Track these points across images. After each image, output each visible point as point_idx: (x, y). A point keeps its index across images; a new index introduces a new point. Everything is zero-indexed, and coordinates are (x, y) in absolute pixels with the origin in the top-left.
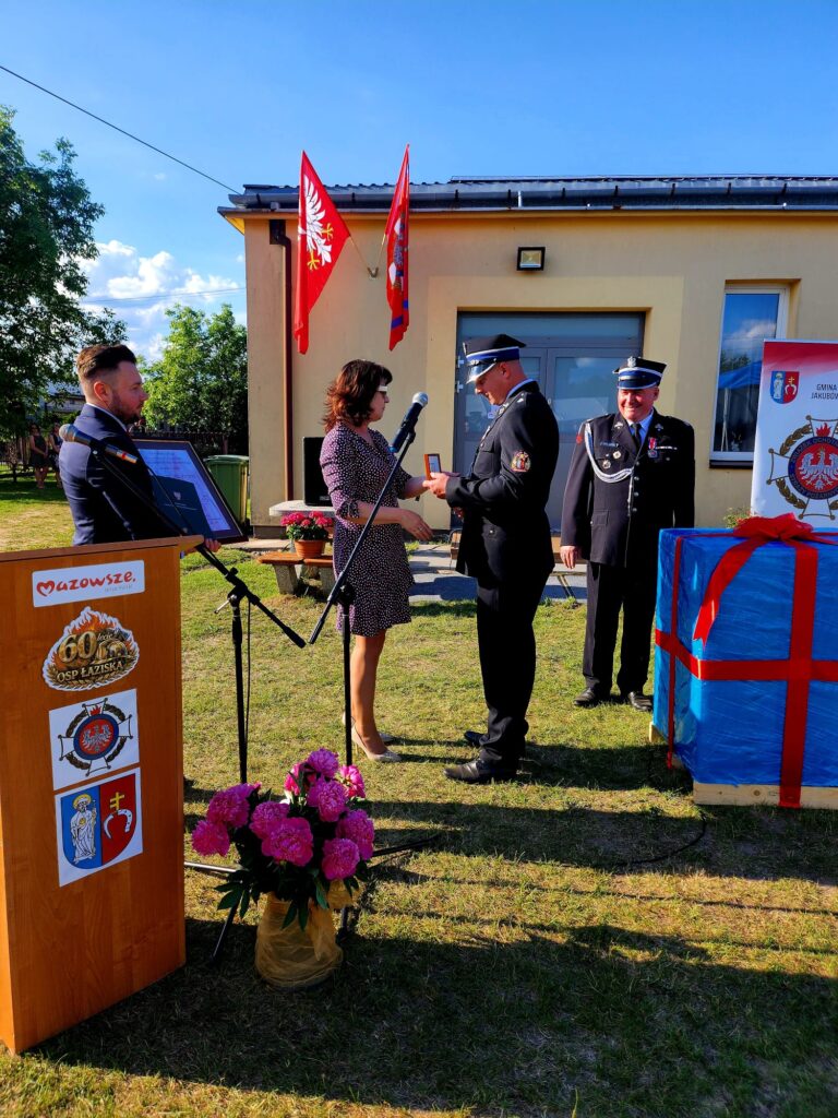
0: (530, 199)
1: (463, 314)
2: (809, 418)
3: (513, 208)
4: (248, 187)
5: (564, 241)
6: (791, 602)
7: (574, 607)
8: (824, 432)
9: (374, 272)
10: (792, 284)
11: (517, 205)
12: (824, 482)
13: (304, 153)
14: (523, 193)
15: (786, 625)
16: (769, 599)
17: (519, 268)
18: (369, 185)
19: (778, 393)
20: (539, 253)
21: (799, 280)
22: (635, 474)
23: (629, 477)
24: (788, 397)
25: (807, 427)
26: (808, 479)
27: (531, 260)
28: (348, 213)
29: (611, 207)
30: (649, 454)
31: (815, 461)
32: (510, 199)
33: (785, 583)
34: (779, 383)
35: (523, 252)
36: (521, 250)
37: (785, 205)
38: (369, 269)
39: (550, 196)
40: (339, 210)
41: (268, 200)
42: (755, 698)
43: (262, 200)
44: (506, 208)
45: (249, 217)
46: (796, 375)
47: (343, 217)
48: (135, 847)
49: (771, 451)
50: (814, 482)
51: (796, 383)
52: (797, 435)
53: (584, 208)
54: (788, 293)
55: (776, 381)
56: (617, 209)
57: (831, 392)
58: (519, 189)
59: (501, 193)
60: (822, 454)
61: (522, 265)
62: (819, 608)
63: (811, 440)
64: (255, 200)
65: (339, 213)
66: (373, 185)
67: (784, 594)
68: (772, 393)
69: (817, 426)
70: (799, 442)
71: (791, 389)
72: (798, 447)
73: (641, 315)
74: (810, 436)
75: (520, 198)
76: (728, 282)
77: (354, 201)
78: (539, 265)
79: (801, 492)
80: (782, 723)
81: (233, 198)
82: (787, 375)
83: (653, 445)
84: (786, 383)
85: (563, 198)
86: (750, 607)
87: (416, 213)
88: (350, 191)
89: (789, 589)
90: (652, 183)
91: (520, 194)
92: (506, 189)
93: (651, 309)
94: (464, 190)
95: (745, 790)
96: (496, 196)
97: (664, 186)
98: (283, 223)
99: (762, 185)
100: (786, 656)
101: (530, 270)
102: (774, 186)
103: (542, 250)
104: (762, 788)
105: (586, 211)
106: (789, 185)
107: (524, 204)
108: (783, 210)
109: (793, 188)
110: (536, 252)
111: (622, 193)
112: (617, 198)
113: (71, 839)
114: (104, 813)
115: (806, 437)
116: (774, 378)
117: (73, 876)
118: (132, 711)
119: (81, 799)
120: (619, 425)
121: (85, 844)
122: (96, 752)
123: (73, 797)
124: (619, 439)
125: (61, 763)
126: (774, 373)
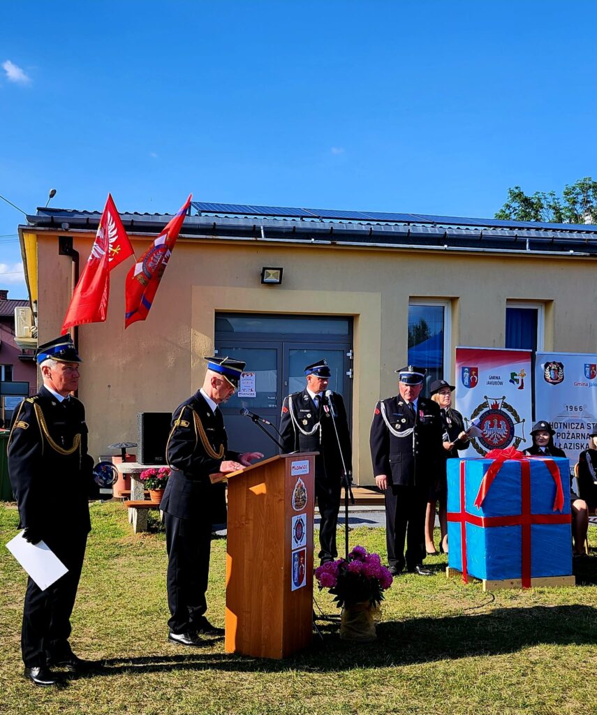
0: (270, 232)
1: (219, 315)
2: (486, 397)
3: (259, 239)
5: (296, 264)
6: (520, 486)
8: (495, 406)
10: (453, 300)
11: (261, 237)
12: (499, 439)
13: (110, 195)
14: (265, 228)
15: (520, 498)
16: (511, 486)
17: (263, 282)
18: (142, 213)
19: (466, 381)
20: (279, 271)
21: (458, 298)
23: (412, 433)
24: (472, 384)
25: (485, 403)
26: (489, 437)
27: (272, 277)
28: (133, 235)
29: (329, 242)
30: (421, 420)
31: (492, 426)
32: (254, 231)
33: (518, 478)
34: (467, 375)
35: (266, 271)
36: (264, 269)
37: (446, 246)
39: (284, 231)
40: (127, 232)
41: (60, 221)
42: (508, 535)
43: (55, 220)
44: (254, 239)
45: (44, 233)
46: (476, 370)
48: (304, 583)
50: (492, 439)
51: (476, 375)
52: (480, 408)
53: (310, 241)
54: (450, 305)
55: (465, 373)
56: (333, 244)
57: (497, 380)
58: (262, 222)
59: (247, 227)
60: (496, 421)
61: (265, 280)
62: (532, 489)
63: (488, 411)
64: (50, 220)
65: (127, 235)
66: (146, 214)
67: (517, 483)
68: (463, 382)
69: (491, 402)
70: (482, 413)
71: (474, 379)
72: (482, 416)
73: (350, 320)
74: (488, 409)
75: (262, 231)
76: (410, 297)
77: (132, 226)
78: (278, 281)
79: (485, 446)
80: (521, 546)
81: (30, 218)
82: (471, 370)
83: (422, 414)
84: (471, 375)
85: (294, 233)
87: (185, 238)
89: (519, 480)
90: (355, 226)
91: (262, 228)
92: (251, 223)
93: (359, 315)
94: (219, 222)
95: (507, 582)
96: (244, 229)
97: (364, 228)
98: (71, 239)
99: (430, 232)
100: (521, 513)
101: (271, 284)
102: (438, 232)
103: (281, 269)
104: (514, 580)
105: (312, 244)
106: (447, 233)
107: (266, 236)
108: (445, 250)
109: (450, 235)
110: (276, 271)
111: (335, 232)
112: (332, 235)
113: (294, 572)
114: (300, 564)
115: (486, 410)
116: (463, 372)
117: (294, 588)
118: (305, 523)
119: (296, 556)
120: (400, 403)
121: (296, 575)
122: (299, 537)
123: (294, 554)
124: (403, 411)
125: (293, 539)
126: (463, 368)
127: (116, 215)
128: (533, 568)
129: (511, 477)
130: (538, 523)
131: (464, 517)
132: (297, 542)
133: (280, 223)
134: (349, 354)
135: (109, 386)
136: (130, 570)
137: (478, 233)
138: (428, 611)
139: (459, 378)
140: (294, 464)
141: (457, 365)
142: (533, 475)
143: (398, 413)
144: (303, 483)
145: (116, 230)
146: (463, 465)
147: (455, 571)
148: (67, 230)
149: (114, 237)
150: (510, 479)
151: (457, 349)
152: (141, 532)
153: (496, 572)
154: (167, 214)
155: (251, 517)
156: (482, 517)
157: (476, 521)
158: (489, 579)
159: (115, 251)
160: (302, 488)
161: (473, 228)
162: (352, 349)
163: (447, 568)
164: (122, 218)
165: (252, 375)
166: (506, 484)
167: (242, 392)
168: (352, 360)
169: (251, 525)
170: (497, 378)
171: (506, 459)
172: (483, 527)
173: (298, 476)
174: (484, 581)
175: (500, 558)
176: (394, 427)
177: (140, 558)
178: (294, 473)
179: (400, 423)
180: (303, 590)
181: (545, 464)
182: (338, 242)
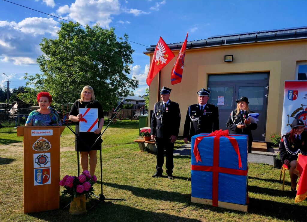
0: (228, 42)
1: (209, 75)
2: (302, 105)
3: (223, 45)
4: (151, 46)
5: (238, 53)
6: (213, 151)
14: (226, 40)
15: (212, 157)
16: (207, 150)
17: (225, 61)
19: (290, 97)
20: (231, 56)
22: (199, 119)
25: (301, 108)
27: (229, 59)
29: (254, 42)
31: (304, 119)
32: (222, 42)
33: (211, 146)
34: (291, 94)
36: (225, 56)
39: (235, 40)
40: (171, 50)
42: (205, 176)
44: (221, 45)
45: (151, 54)
46: (297, 92)
47: (173, 52)
48: (48, 183)
51: (297, 94)
52: (298, 110)
53: (245, 43)
55: (290, 93)
56: (256, 42)
59: (220, 41)
62: (220, 153)
63: (303, 112)
64: (153, 49)
68: (288, 97)
69: (305, 108)
70: (298, 113)
71: (295, 96)
72: (298, 114)
74: (303, 111)
75: (225, 42)
76: (297, 61)
77: (178, 47)
78: (232, 60)
80: (212, 183)
81: (147, 49)
84: (293, 94)
85: (239, 40)
87: (194, 49)
88: (177, 45)
89: (212, 148)
90: (269, 33)
92: (221, 39)
93: (270, 71)
96: (218, 42)
97: (273, 34)
100: (212, 165)
101: (229, 62)
103: (232, 56)
104: (208, 200)
111: (258, 37)
112: (256, 39)
113: (37, 177)
114: (43, 174)
115: (301, 111)
116: (289, 93)
118: (49, 157)
121: (39, 179)
122: (42, 163)
123: (37, 170)
125: (35, 163)
126: (289, 91)
132: (40, 165)
134: (267, 88)
139: (286, 96)
140: (34, 131)
141: (285, 90)
142: (221, 146)
144: (45, 140)
150: (206, 146)
151: (285, 82)
159: (166, 56)
162: (268, 86)
165: (222, 97)
167: (219, 103)
168: (268, 90)
173: (40, 136)
178: (34, 135)
181: (229, 140)
182: (258, 41)
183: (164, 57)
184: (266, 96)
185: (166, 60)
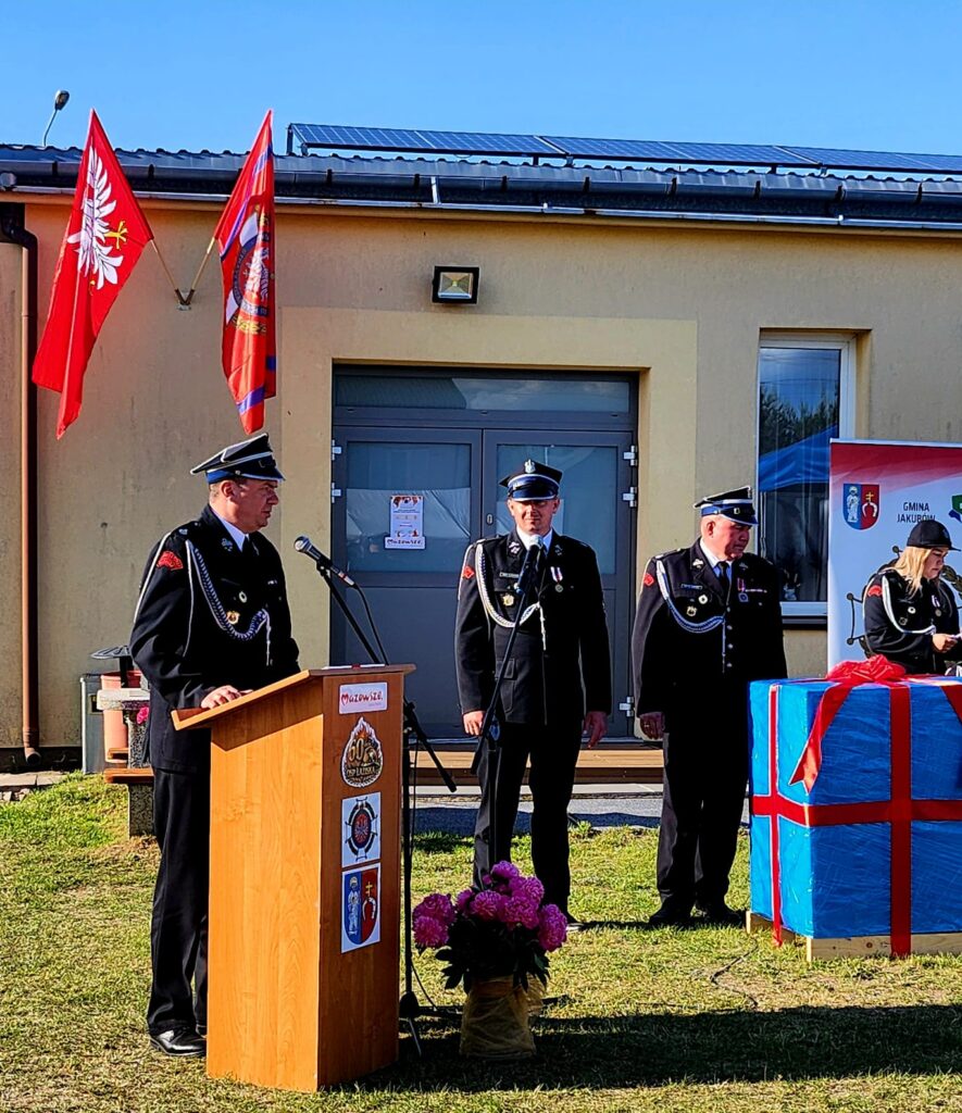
0: (451, 190)
1: (342, 370)
3: (425, 204)
5: (507, 259)
6: (888, 740)
7: (590, 836)
9: (185, 296)
10: (859, 336)
11: (432, 201)
13: (94, 114)
14: (439, 181)
15: (886, 765)
16: (867, 738)
17: (436, 299)
18: (175, 151)
19: (853, 514)
20: (471, 275)
21: (869, 331)
23: (721, 626)
24: (867, 520)
27: (453, 288)
28: (150, 199)
29: (581, 210)
32: (416, 189)
33: (882, 721)
34: (854, 500)
35: (442, 274)
36: (439, 270)
37: (841, 218)
38: (177, 291)
39: (482, 186)
40: (136, 193)
42: (861, 843)
44: (415, 204)
46: (875, 490)
47: (142, 205)
48: (375, 937)
49: (850, 597)
51: (876, 500)
53: (537, 209)
54: (853, 346)
55: (850, 498)
56: (590, 215)
57: (922, 513)
58: (435, 168)
59: (401, 178)
61: (440, 294)
62: (915, 745)
65: (136, 199)
66: (183, 152)
67: (883, 733)
68: (846, 515)
71: (870, 509)
73: (632, 379)
75: (434, 188)
76: (761, 330)
77: (152, 178)
78: (470, 296)
80: (888, 866)
82: (863, 490)
83: (742, 588)
84: (862, 500)
85: (504, 191)
86: (851, 748)
89: (886, 728)
90: (641, 174)
91: (433, 181)
92: (410, 171)
93: (649, 369)
94: (339, 169)
95: (858, 943)
96: (394, 183)
97: (659, 179)
98: (21, 206)
99: (806, 187)
100: (889, 797)
101: (454, 303)
102: (823, 187)
103: (475, 271)
104: (875, 940)
105: (542, 214)
106: (845, 187)
107: (442, 198)
108: (838, 226)
109: (850, 193)
110: (466, 274)
111: (595, 187)
112: (588, 196)
113: (348, 913)
114: (363, 897)
116: (846, 494)
117: (347, 945)
118: (377, 811)
119: (354, 881)
120: (698, 563)
121: (354, 921)
122: (360, 842)
123: (348, 877)
124: (703, 580)
125: (346, 847)
126: (846, 487)
127: (111, 157)
128: (915, 914)
129: (869, 720)
130: (926, 819)
131: (776, 806)
132: (356, 852)
133: (476, 168)
134: (629, 456)
135: (105, 524)
136: (93, 913)
137: (914, 188)
138: (672, 1002)
139: (837, 507)
140: (344, 689)
142: (916, 716)
143: (691, 582)
144: (370, 730)
145: (109, 190)
146: (774, 693)
147: (761, 921)
148: (9, 190)
149: (106, 203)
150: (865, 724)
151: (834, 444)
152: (141, 834)
153: (833, 920)
154: (227, 152)
155: (257, 800)
156: (806, 806)
157: (794, 813)
158: (818, 936)
159: (118, 236)
160: (367, 739)
161: (904, 176)
162: (636, 444)
163: (748, 914)
164: (126, 163)
165: (415, 502)
166: (855, 735)
167: (394, 536)
168: (636, 467)
169: (256, 817)
170: (922, 507)
171: (863, 681)
172: (808, 826)
173: (359, 715)
174: (809, 939)
175: (843, 892)
176: (683, 612)
177: (124, 888)
178: (345, 708)
179: (697, 604)
180: (371, 952)
181: (944, 694)
182: (600, 211)
183: (110, 241)
184: (629, 497)
185: (118, 261)
